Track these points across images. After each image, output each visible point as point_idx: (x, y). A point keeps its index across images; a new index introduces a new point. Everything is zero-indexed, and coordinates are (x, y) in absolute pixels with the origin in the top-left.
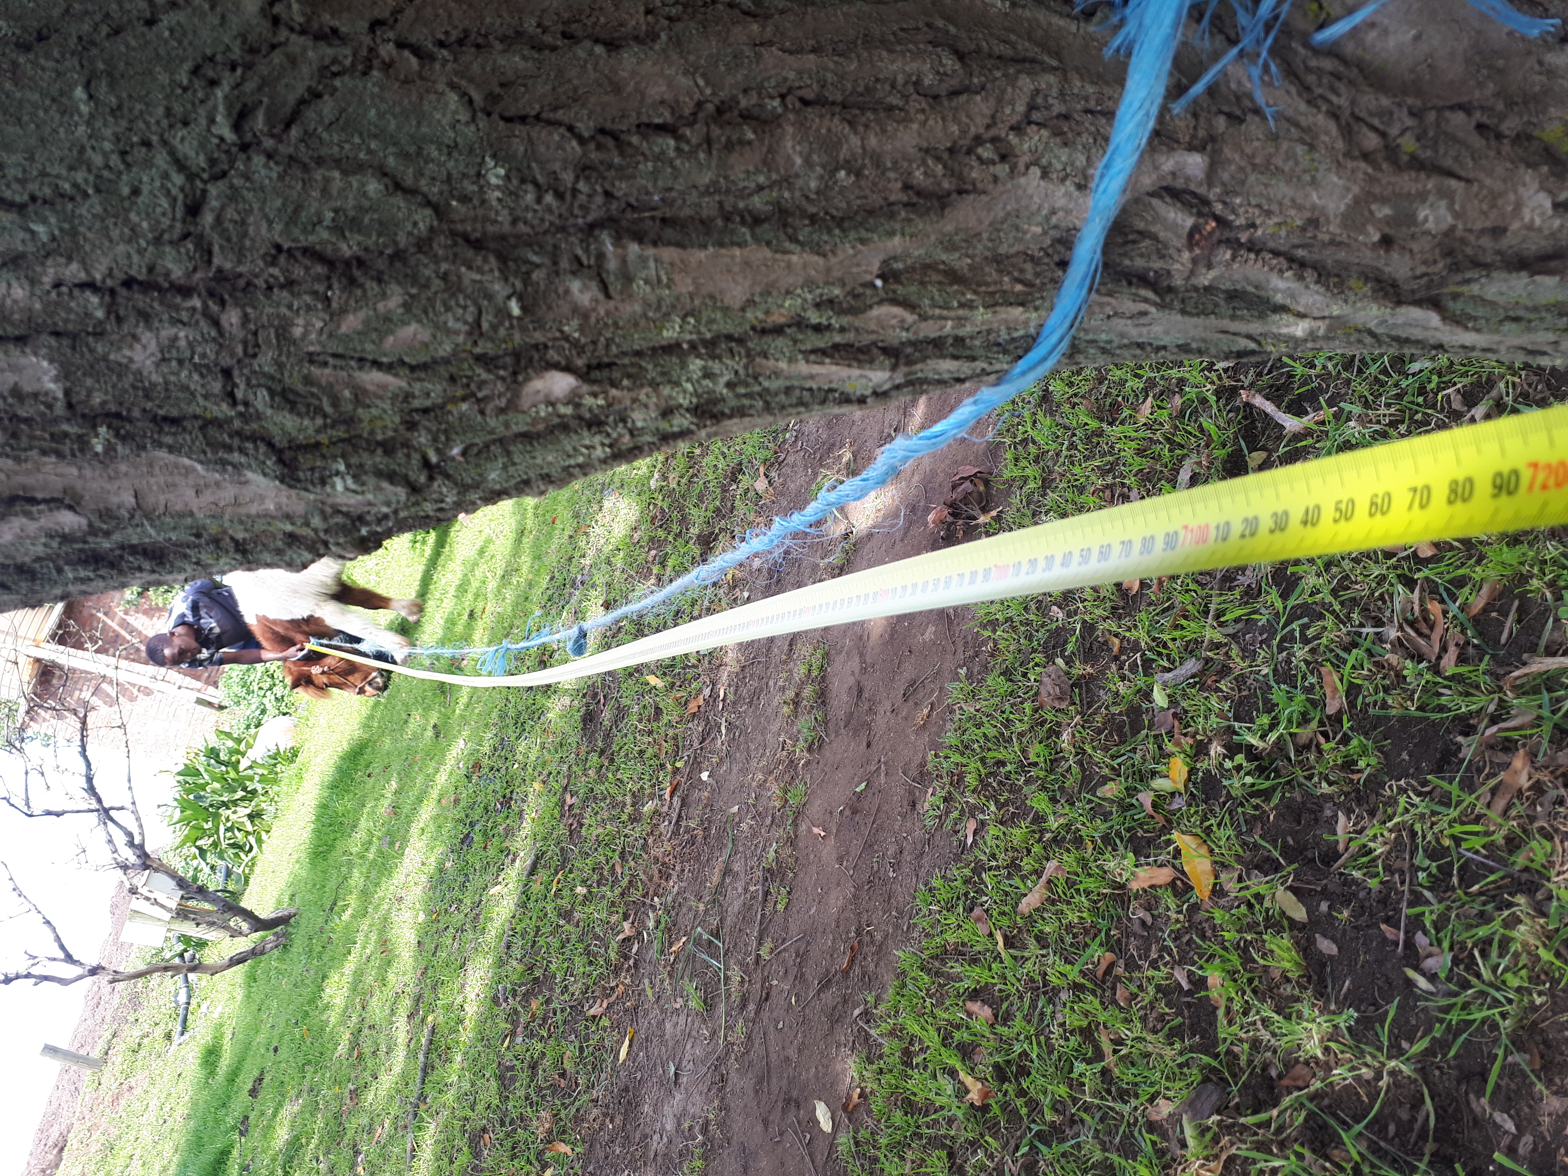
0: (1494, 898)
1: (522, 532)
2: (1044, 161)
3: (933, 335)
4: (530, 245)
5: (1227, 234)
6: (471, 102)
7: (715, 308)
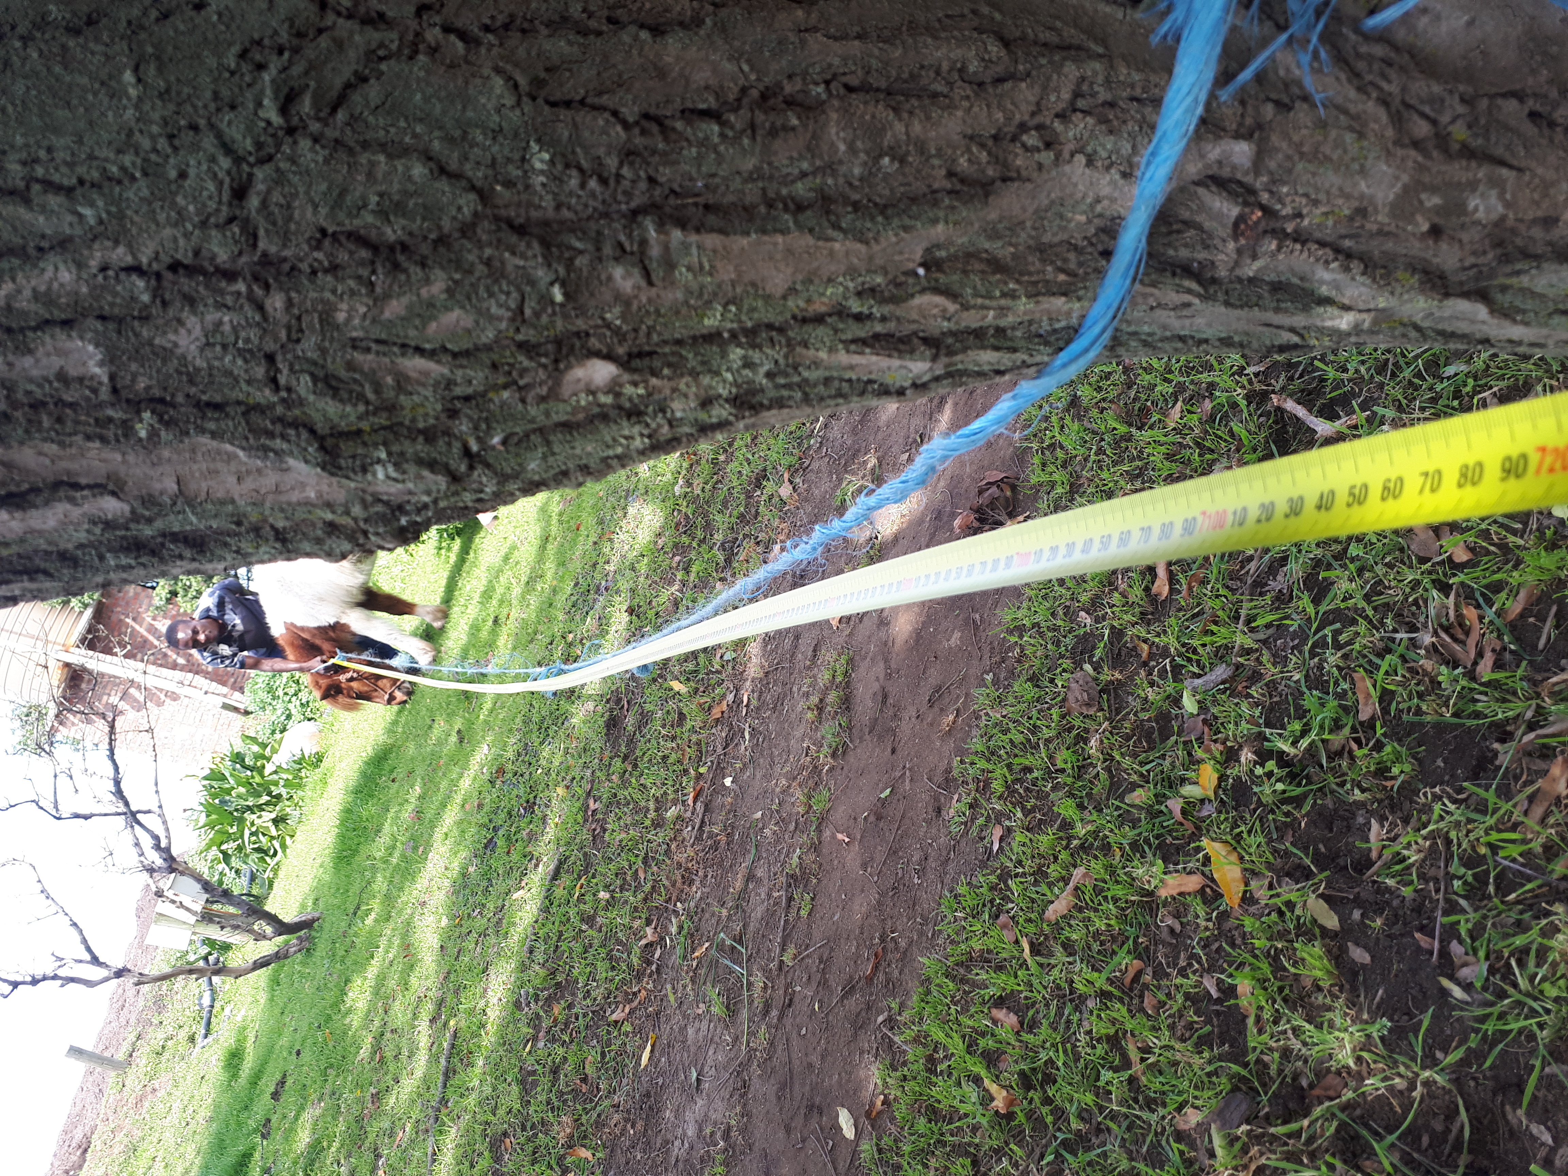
0: (1531, 907)
1: (547, 539)
2: (1089, 149)
3: (975, 325)
4: (573, 231)
5: (1273, 224)
6: (516, 86)
7: (756, 296)
